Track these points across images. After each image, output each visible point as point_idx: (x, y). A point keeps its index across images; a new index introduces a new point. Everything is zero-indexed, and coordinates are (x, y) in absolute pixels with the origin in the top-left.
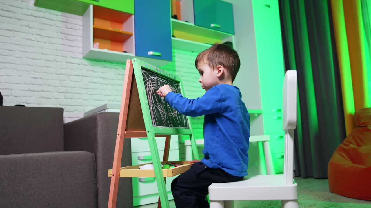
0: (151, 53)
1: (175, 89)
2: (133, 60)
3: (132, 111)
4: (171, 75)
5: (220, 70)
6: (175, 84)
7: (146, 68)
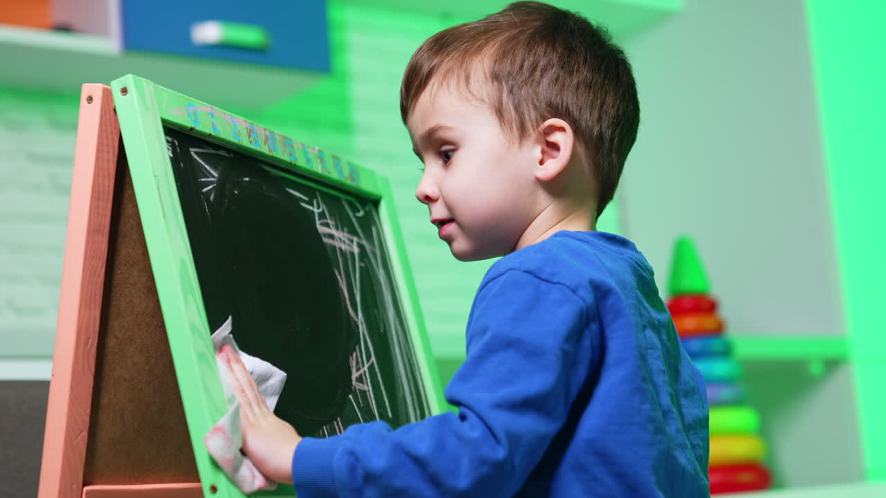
0: (209, 32)
1: (355, 239)
2: (116, 86)
3: (117, 372)
4: (330, 164)
5: (555, 147)
6: (355, 210)
7: (192, 129)
